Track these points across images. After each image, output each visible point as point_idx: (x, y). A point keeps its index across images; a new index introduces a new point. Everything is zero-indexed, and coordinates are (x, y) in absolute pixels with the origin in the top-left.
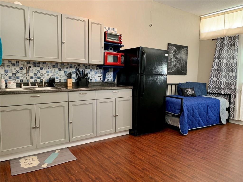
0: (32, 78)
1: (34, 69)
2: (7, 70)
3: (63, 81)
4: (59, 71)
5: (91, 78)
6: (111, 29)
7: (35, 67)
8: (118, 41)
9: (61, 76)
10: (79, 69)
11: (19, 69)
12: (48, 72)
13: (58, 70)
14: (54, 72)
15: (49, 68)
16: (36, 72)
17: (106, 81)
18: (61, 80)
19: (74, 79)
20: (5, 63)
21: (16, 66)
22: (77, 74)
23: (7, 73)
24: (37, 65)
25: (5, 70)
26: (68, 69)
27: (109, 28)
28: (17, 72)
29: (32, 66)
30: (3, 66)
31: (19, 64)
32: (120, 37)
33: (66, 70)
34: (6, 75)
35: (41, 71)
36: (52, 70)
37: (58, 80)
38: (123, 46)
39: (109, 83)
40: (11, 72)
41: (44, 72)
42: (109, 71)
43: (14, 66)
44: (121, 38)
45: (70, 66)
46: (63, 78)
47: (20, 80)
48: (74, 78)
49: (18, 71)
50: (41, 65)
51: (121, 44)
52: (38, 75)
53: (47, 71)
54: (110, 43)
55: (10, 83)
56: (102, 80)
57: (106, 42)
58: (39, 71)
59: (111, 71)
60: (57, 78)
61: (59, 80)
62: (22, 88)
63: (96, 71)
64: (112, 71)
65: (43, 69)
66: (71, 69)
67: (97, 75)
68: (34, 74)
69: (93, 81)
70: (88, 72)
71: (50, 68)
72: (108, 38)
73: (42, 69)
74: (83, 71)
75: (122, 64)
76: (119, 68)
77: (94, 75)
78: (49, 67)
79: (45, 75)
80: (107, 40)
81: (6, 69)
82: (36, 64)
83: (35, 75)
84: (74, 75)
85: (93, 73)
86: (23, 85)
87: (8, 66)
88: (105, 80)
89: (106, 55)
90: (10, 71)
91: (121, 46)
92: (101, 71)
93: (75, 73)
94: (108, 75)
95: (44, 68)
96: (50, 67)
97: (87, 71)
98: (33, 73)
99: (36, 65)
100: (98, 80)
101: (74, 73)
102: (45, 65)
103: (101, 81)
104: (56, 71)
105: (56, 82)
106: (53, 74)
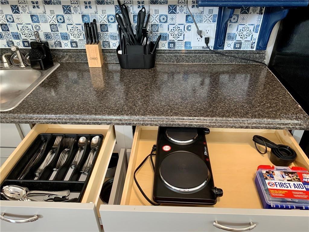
4: (66, 16)
5: (171, 38)
9: (76, 32)
10: (129, 5)
12: (34, 18)
14: (51, 18)
15: (34, 7)
16: (3, 20)
17: (226, 48)
18: (76, 42)
26: (94, 6)
33: (86, 11)
35: (15, 16)
36: (45, 12)
37: (68, 43)
39: (241, 55)
41: (25, 18)
46: (82, 38)
48: (113, 37)
53: (32, 16)
56: (212, 44)
58: (12, 15)
59: (254, 11)
61: (71, 43)
63: (194, 11)
64: (261, 10)
65: (18, 9)
66: (100, 7)
69: (180, 47)
70: (160, 16)
71: (38, 7)
73: (15, 9)
74: (141, 11)
77: (182, 27)
78: (33, 3)
83: (4, 27)
84: (113, 29)
85: (180, 18)
88: (223, 45)
92: (211, 12)
94: (241, 27)
95: (22, 5)
97: (157, 11)
100: (198, 44)
101: (114, 22)
103: (208, 47)
104: (57, 16)
105: (63, 48)
106: (51, 25)
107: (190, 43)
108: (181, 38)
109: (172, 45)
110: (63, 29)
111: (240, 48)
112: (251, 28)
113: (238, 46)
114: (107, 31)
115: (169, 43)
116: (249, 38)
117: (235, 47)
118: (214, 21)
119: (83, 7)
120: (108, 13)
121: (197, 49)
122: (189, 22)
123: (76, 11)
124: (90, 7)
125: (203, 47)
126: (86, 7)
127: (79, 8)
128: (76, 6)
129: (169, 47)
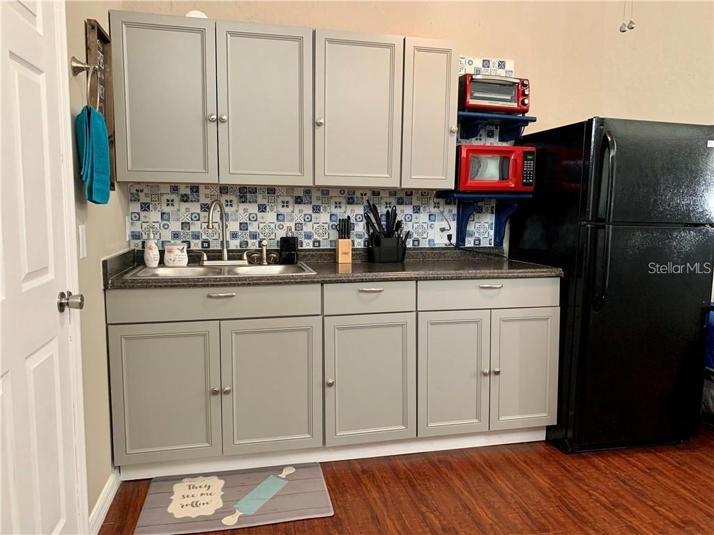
0: (234, 235)
1: (241, 211)
2: (169, 213)
3: (325, 245)
4: (314, 215)
5: (415, 236)
6: (494, 63)
7: (243, 202)
8: (515, 105)
9: (321, 231)
10: (377, 206)
11: (198, 211)
12: (280, 216)
13: (311, 212)
14: (298, 217)
15: (283, 206)
16: (245, 219)
17: (467, 245)
18: (319, 242)
19: (361, 238)
20: (162, 194)
21: (192, 201)
22: (369, 223)
23: (167, 222)
24: (249, 195)
25: (163, 214)
26: (343, 206)
27: (486, 63)
28: (193, 218)
29: (235, 199)
30: (157, 203)
31: (198, 196)
32: (520, 89)
33: (335, 211)
34: (166, 226)
35: (260, 215)
36: (293, 212)
37: (311, 242)
38: (534, 120)
39: (481, 250)
40: (178, 220)
41: (270, 216)
42: (480, 211)
43: (185, 202)
44: (524, 91)
45: (349, 199)
46: (326, 236)
47: (203, 243)
48: (359, 236)
49: (195, 217)
50: (261, 196)
51: (526, 115)
52: (253, 228)
53: (278, 215)
54: (480, 114)
55: (170, 252)
56: (454, 241)
57: (469, 111)
58: (256, 214)
59: (487, 211)
60: (308, 236)
61: (314, 242)
62: (203, 266)
63: (433, 210)
64: (492, 210)
65: (265, 208)
66: (350, 207)
67: (439, 224)
68: (241, 224)
69: (424, 244)
70: (406, 215)
71: (287, 206)
72: (476, 95)
73: (262, 209)
74: (388, 211)
75: (524, 184)
76: (516, 200)
77: (425, 225)
78: (283, 202)
79: (273, 226)
80: (472, 102)
81: (166, 209)
82: (245, 193)
83: (244, 226)
84: (360, 228)
85: (423, 217)
86: (208, 256)
87: (170, 203)
88: (464, 241)
89: (464, 154)
90: (176, 217)
91: (526, 122)
92: (450, 211)
93: (365, 221)
94: (477, 225)
95: (270, 204)
96: (287, 202)
97: (402, 211)
98: (236, 220)
99: (245, 197)
100: (441, 241)
101: (362, 221)
102: (272, 198)
103: (451, 244)
104: (305, 215)
105: (304, 248)
107: (433, 241)
108: (425, 236)
109: (416, 243)
110: (308, 228)
111: (479, 244)
112: (487, 225)
113: (477, 242)
114: (354, 230)
115: (414, 241)
116: (486, 235)
117: (475, 244)
118: (454, 220)
119: (333, 207)
121: (440, 246)
122: (432, 221)
123: (325, 210)
124: (340, 207)
125: (446, 244)
126: (336, 207)
127: (328, 208)
128: (327, 205)
129: (413, 245)
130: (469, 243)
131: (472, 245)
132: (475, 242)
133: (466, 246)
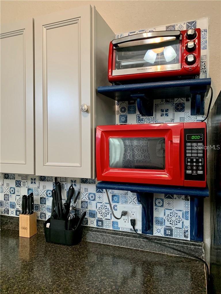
5: (99, 216)
26: (37, 182)
39: (175, 243)
56: (139, 226)
59: (179, 197)
64: (186, 197)
66: (42, 184)
67: (121, 207)
70: (89, 194)
94: (168, 212)
101: (51, 196)
106: (5, 195)
107: (117, 223)
108: (108, 217)
109: (100, 223)
110: (12, 199)
111: (171, 234)
112: (180, 214)
113: (168, 232)
114: (45, 204)
115: (98, 221)
116: (180, 225)
117: (165, 234)
120: (47, 188)
123: (24, 185)
124: (35, 183)
125: (131, 229)
127: (26, 183)
128: (25, 181)
129: (97, 225)
130: (158, 231)
131: (161, 234)
132: (165, 231)
133: (154, 235)
